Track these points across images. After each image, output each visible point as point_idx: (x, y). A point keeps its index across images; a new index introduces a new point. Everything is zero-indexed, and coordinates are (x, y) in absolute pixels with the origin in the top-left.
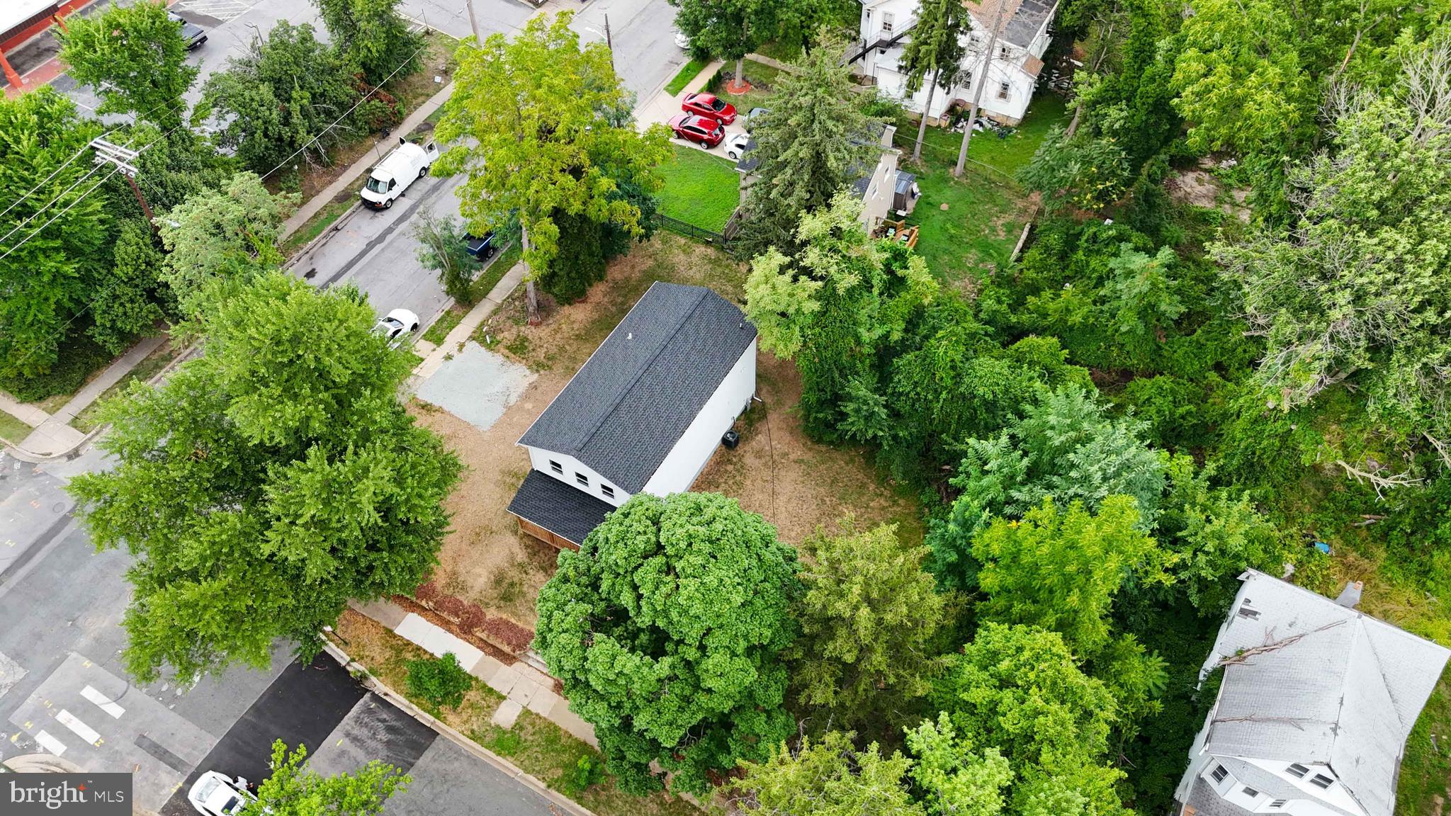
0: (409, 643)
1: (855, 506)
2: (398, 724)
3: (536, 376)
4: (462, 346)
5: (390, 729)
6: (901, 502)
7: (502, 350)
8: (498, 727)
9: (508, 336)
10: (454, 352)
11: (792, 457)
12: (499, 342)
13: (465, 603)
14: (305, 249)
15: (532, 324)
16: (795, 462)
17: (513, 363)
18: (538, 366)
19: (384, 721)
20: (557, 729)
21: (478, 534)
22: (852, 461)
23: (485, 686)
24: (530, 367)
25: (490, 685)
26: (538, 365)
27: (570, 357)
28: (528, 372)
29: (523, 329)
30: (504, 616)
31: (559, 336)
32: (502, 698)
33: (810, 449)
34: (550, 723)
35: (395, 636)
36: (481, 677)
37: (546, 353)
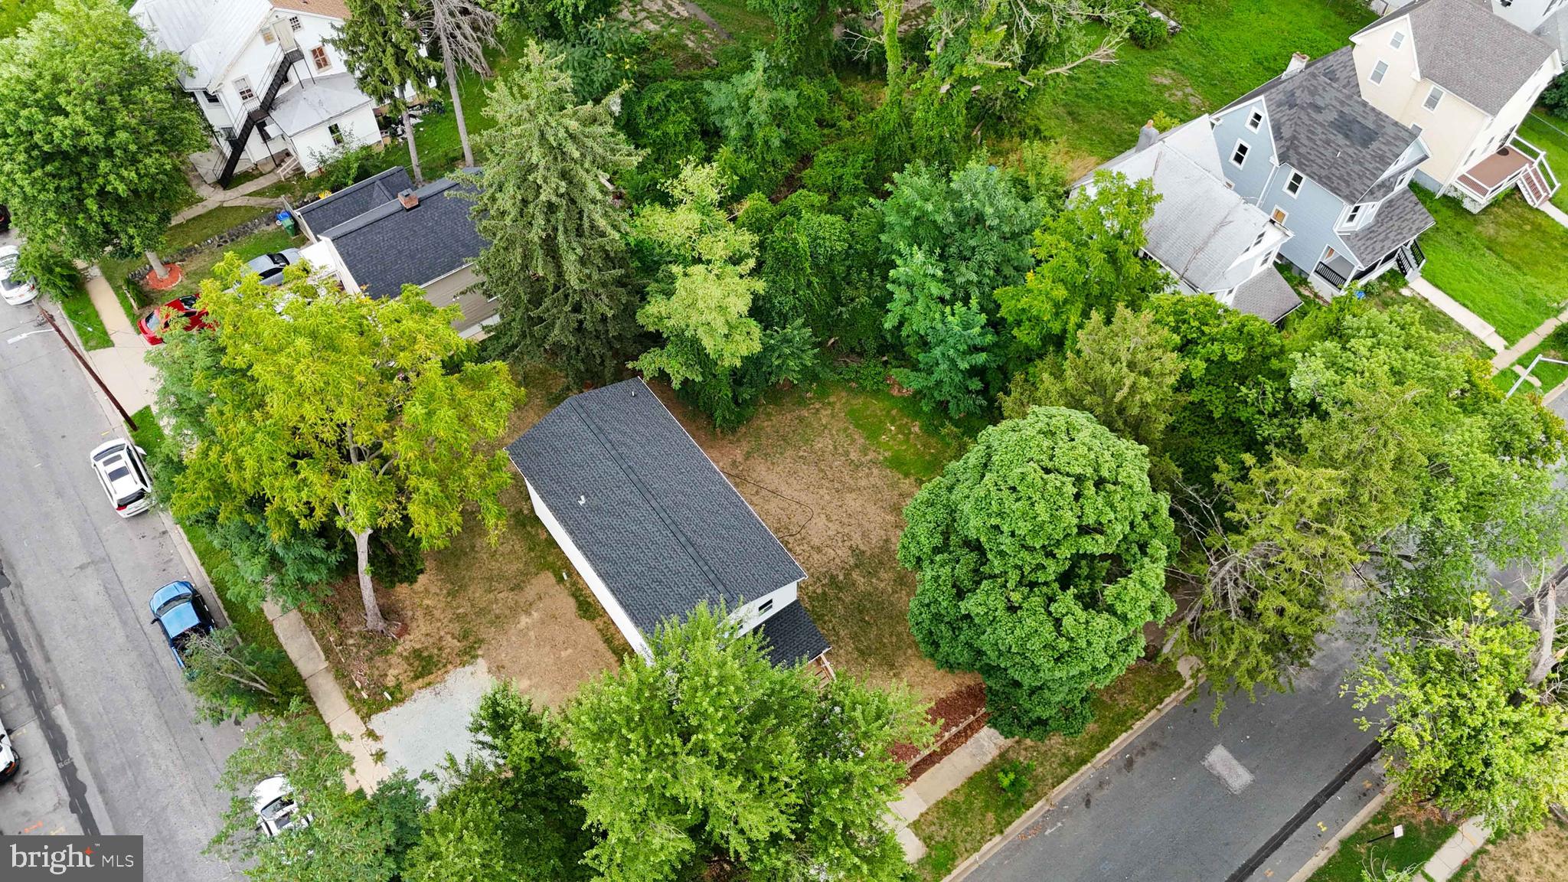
1: (820, 435)
3: (480, 660)
4: (371, 734)
6: (832, 399)
7: (414, 686)
8: (917, 860)
9: (395, 671)
10: (375, 747)
11: (740, 459)
12: (399, 686)
15: (400, 636)
16: (747, 459)
17: (443, 680)
18: (468, 654)
22: (769, 415)
24: (463, 664)
26: (466, 653)
27: (477, 614)
28: (468, 669)
29: (399, 649)
31: (437, 613)
33: (738, 440)
37: (453, 637)
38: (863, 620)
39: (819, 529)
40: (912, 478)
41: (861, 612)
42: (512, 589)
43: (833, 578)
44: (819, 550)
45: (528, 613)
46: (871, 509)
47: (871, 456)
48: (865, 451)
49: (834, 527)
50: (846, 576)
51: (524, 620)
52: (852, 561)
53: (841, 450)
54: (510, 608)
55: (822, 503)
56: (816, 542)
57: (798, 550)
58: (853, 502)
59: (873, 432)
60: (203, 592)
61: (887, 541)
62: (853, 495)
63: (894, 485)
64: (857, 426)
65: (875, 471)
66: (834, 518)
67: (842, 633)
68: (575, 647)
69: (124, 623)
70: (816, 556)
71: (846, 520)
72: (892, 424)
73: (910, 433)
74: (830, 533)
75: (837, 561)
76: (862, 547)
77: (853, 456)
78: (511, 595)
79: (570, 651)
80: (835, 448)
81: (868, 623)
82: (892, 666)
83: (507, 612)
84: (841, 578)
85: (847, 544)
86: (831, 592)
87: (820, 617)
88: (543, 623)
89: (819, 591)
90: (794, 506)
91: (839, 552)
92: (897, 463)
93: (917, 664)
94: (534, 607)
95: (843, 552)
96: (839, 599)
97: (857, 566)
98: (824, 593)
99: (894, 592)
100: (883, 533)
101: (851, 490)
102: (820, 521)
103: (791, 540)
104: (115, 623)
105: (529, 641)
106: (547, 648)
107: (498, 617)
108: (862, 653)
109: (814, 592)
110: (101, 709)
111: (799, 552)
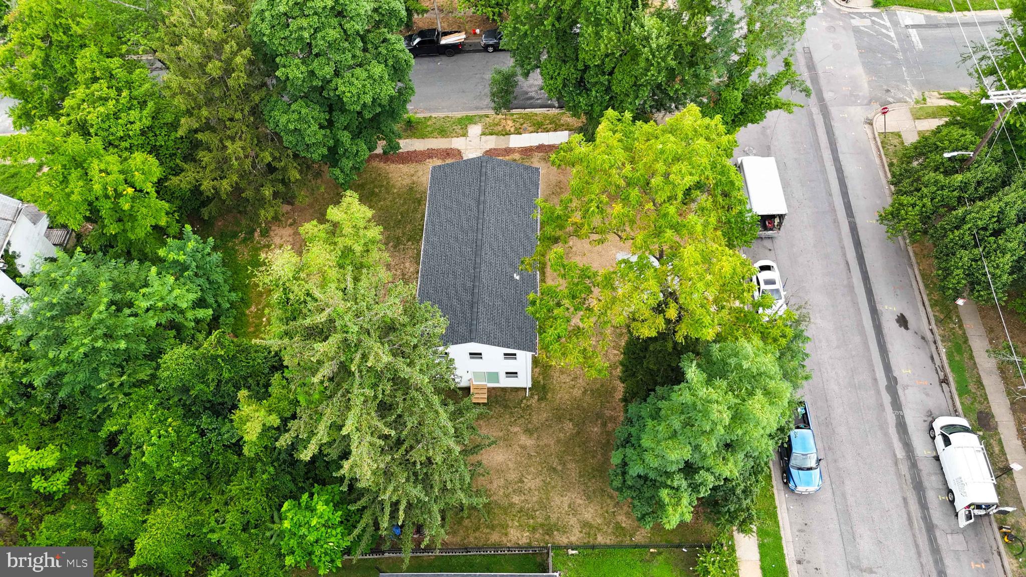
0: (555, 130)
2: (529, 102)
5: (532, 98)
8: (475, 124)
13: (536, 154)
14: (939, 343)
19: (537, 99)
20: (443, 136)
23: (497, 134)
25: (494, 137)
30: (507, 158)
32: (483, 134)
34: (448, 137)
35: (566, 130)
36: (502, 137)
43: (395, 247)
60: (781, 486)
69: (844, 495)
81: (401, 214)
82: (411, 189)
84: (391, 244)
86: (404, 239)
89: (410, 243)
93: (399, 184)
96: (404, 234)
98: (409, 240)
104: (851, 500)
109: (413, 244)
110: (869, 436)
111: (399, 271)
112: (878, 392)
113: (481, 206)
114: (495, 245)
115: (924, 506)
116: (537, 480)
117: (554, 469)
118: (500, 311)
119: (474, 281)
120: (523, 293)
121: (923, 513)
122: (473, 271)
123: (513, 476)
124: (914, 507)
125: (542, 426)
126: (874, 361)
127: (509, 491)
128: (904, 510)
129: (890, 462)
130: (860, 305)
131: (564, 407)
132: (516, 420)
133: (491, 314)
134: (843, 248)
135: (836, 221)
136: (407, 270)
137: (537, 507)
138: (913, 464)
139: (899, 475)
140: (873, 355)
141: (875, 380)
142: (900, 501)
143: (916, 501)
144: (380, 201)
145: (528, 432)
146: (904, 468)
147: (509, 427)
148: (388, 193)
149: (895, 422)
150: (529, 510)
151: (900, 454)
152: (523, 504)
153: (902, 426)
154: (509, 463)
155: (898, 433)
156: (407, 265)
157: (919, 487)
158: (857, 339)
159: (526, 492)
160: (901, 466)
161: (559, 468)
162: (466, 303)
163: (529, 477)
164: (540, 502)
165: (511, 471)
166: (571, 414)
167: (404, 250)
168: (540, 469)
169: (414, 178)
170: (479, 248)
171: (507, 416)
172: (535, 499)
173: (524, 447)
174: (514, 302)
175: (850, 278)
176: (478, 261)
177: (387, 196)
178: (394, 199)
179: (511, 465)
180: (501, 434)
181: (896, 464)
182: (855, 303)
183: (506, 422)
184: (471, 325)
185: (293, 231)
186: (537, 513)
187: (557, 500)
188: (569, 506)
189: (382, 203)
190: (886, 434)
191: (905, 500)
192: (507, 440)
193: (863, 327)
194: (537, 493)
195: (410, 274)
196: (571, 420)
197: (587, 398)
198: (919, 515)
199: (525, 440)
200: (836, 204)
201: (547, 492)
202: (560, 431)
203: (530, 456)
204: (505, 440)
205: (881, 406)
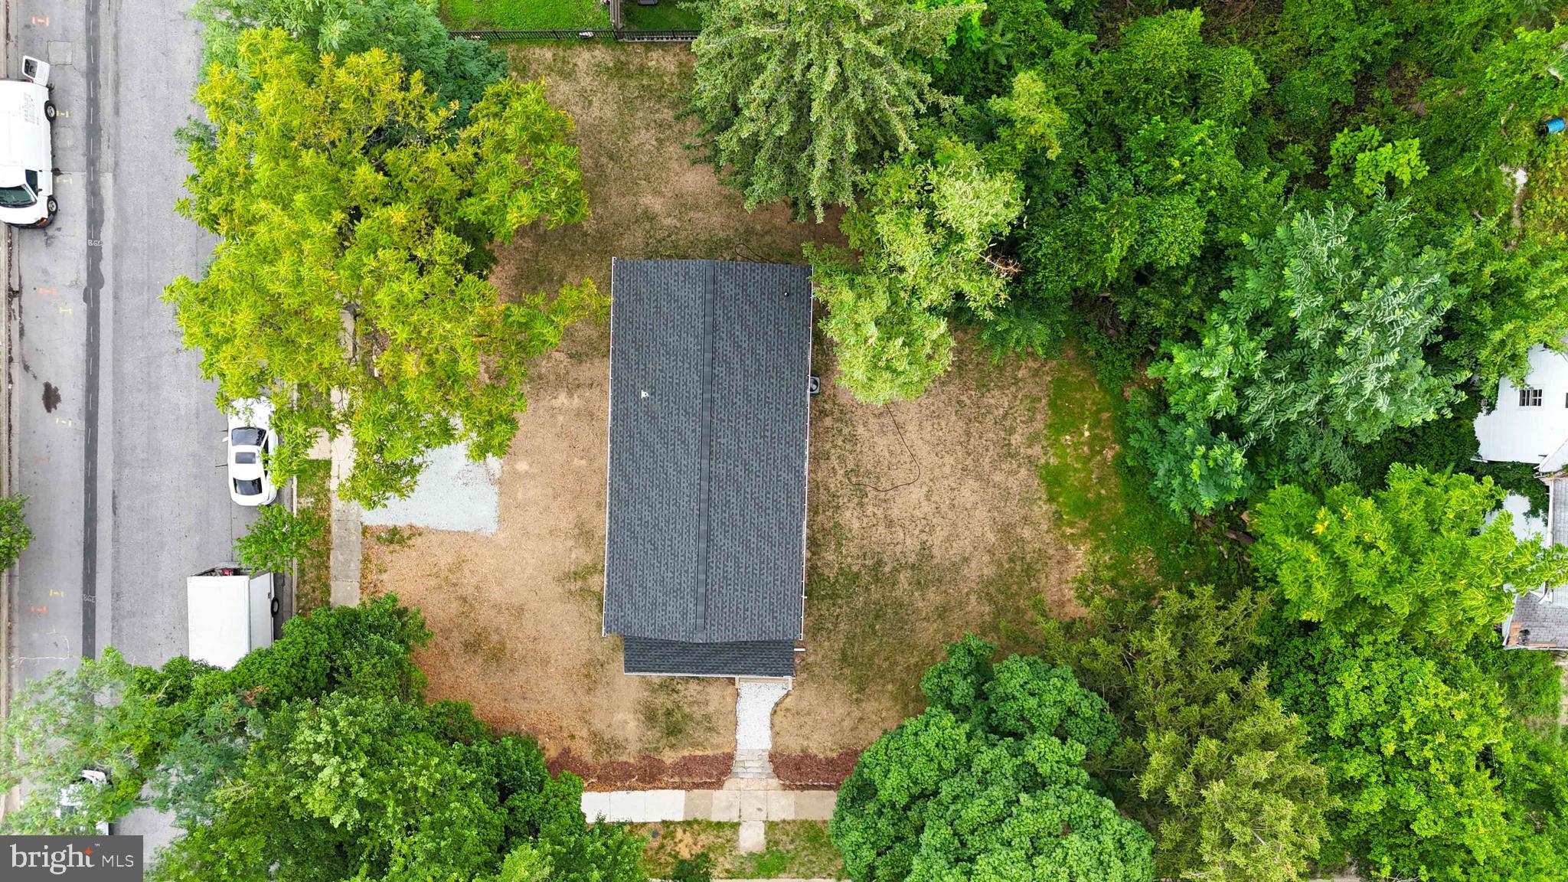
1: (1001, 388)
8: (751, 854)
13: (632, 761)
21: (588, 676)
23: (709, 823)
25: (714, 819)
30: (686, 753)
32: (736, 825)
34: (802, 822)
36: (700, 817)
37: (487, 371)
38: (872, 627)
39: (911, 501)
40: (1054, 507)
41: (877, 617)
42: (571, 356)
43: (880, 563)
44: (890, 524)
45: (570, 395)
46: (981, 513)
47: (1036, 450)
48: (1032, 440)
49: (927, 508)
50: (895, 570)
51: (562, 399)
52: (912, 559)
53: (1007, 423)
54: (558, 375)
55: (937, 472)
56: (895, 513)
57: (870, 510)
58: (969, 493)
59: (1062, 421)
61: (966, 560)
62: (976, 485)
63: (1027, 501)
64: (1052, 405)
65: (1023, 472)
66: (935, 498)
67: (842, 626)
68: (591, 461)
70: (881, 529)
71: (944, 508)
72: (1090, 429)
73: (1100, 452)
74: (917, 513)
75: (899, 548)
76: (935, 551)
77: (1016, 439)
78: (566, 361)
79: (583, 462)
80: (1005, 416)
81: (875, 632)
82: (861, 690)
83: (552, 377)
84: (887, 569)
85: (924, 537)
86: (866, 578)
87: (834, 596)
88: (578, 415)
89: (855, 569)
90: (907, 458)
91: (909, 541)
92: (1053, 479)
93: (885, 701)
94: (580, 391)
95: (912, 544)
96: (867, 589)
97: (913, 567)
98: (857, 575)
99: (927, 619)
100: (969, 549)
101: (979, 478)
102: (917, 493)
103: (872, 493)
105: (554, 425)
106: (566, 444)
107: (540, 377)
108: (844, 658)
109: (849, 566)
110: (145, 207)
111: (869, 513)
112: (116, 276)
113: (704, 528)
114: (679, 449)
115: (93, 103)
116: (636, 142)
117: (611, 158)
118: (670, 325)
119: (713, 376)
120: (634, 367)
121: (96, 93)
122: (715, 395)
123: (671, 149)
124: (106, 103)
125: (628, 226)
126: (111, 330)
127: (678, 127)
128: (122, 97)
129: (124, 167)
130: (111, 428)
131: (595, 256)
132: (669, 236)
133: (684, 317)
134: (116, 541)
135: (117, 596)
136: (856, 514)
137: (638, 102)
138: (92, 164)
139: (117, 148)
140: (110, 339)
141: (116, 297)
142: (124, 110)
143: (102, 110)
144: (916, 665)
145: (649, 217)
146: (107, 157)
147: (678, 225)
148: (904, 684)
149: (103, 229)
150: (649, 99)
151: (107, 180)
152: (657, 107)
153: (95, 221)
154: (678, 170)
155: (102, 212)
156: (856, 525)
157: (93, 129)
158: (129, 367)
159: (653, 125)
160: (111, 161)
161: (604, 160)
162: (724, 336)
163: (648, 147)
164: (633, 110)
165: (676, 157)
166: (584, 243)
167: (865, 555)
168: (632, 159)
169: (857, 714)
170: (706, 439)
171: (681, 243)
172: (640, 114)
173: (657, 193)
174: (648, 347)
175: (117, 481)
176: (706, 414)
177: (904, 675)
178: (891, 669)
179: (674, 165)
180: (691, 214)
181: (116, 164)
182: (119, 433)
183: (684, 234)
184: (714, 292)
185: (1066, 610)
186: (636, 94)
187: (609, 113)
188: (590, 102)
189: (913, 661)
190: (120, 210)
191: (117, 113)
192: (683, 204)
193: (115, 390)
194: (638, 123)
195: (851, 505)
196: (585, 234)
197: (558, 268)
198: (102, 90)
199: (656, 205)
200: (108, 634)
201: (623, 124)
202: (601, 217)
203: (647, 179)
204: (684, 205)
205: (117, 254)
